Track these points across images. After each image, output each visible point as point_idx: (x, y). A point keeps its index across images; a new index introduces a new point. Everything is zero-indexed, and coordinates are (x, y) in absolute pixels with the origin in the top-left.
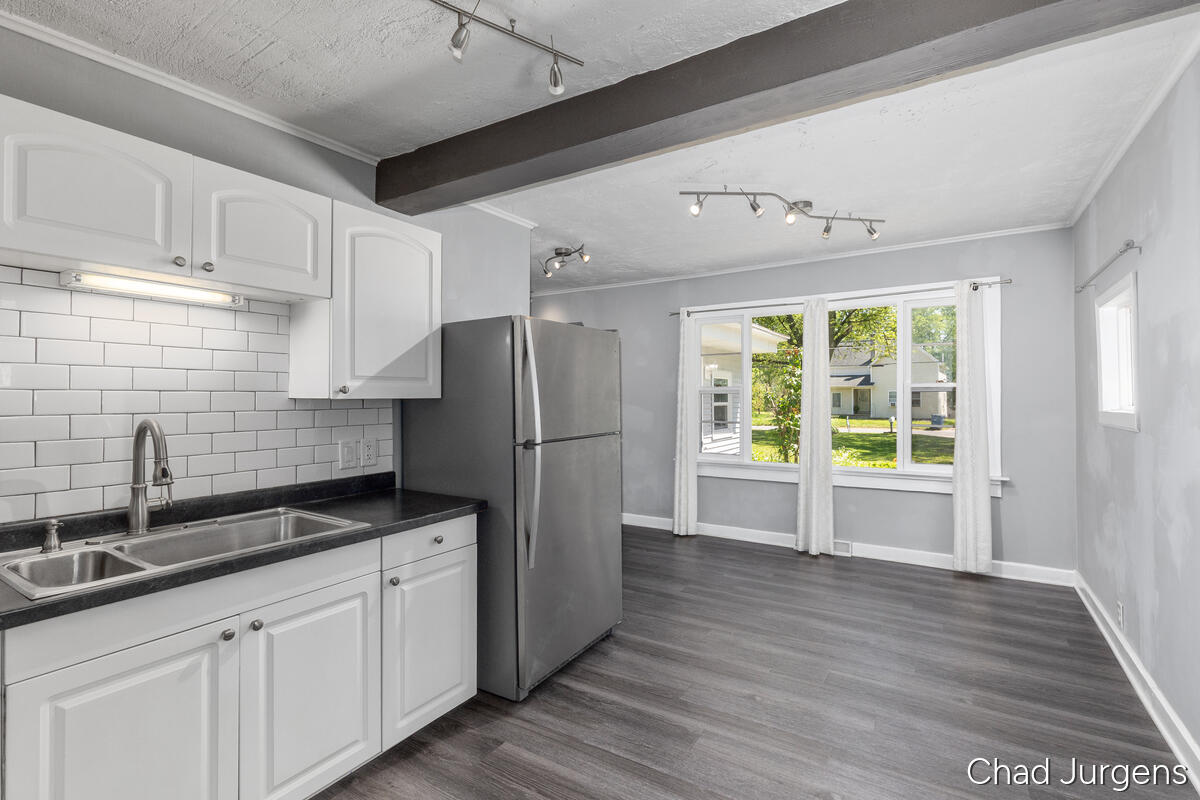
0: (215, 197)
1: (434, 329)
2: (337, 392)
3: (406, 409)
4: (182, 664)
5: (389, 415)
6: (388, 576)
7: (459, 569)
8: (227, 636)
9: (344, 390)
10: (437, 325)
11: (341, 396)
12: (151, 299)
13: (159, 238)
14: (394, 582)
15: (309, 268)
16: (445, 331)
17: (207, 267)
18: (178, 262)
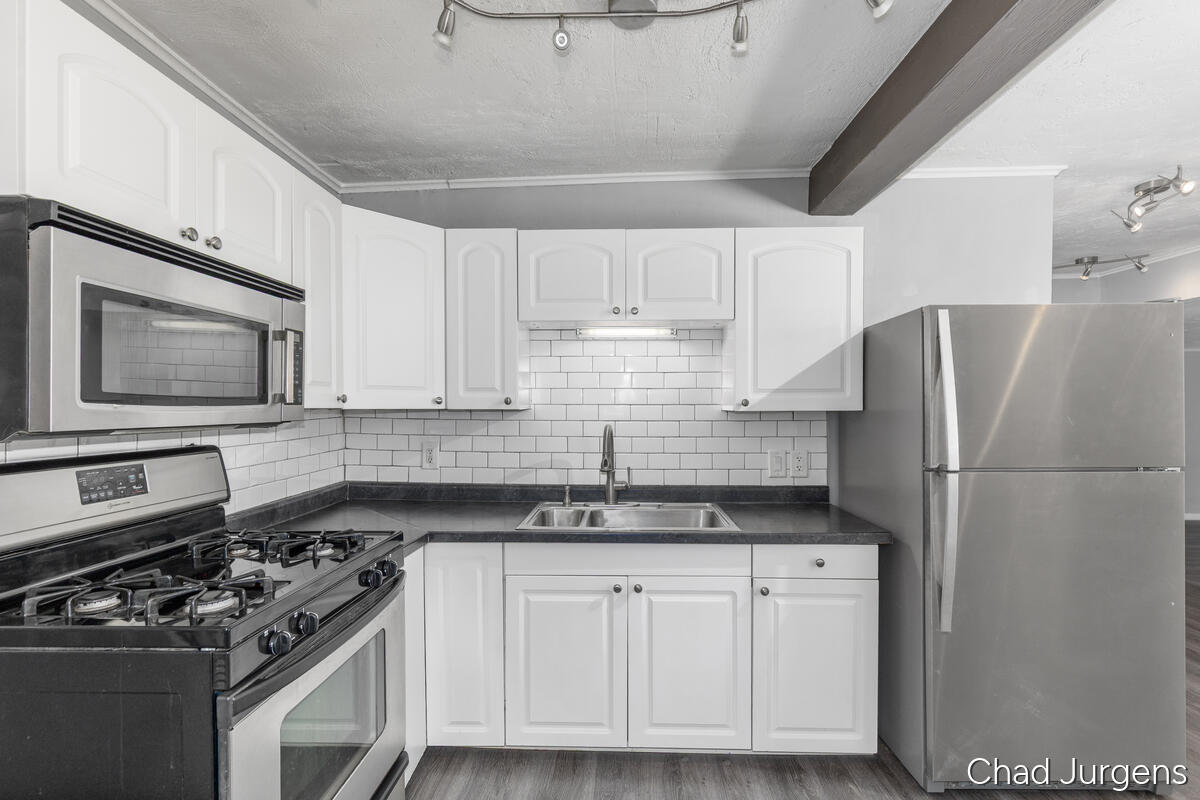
0: (640, 257)
1: (852, 336)
2: (739, 405)
3: (840, 422)
4: (590, 599)
5: (822, 428)
6: (759, 584)
7: (851, 602)
8: (617, 590)
9: (746, 403)
10: (858, 328)
11: (743, 409)
12: (625, 339)
13: (606, 297)
14: (765, 593)
15: (714, 296)
16: (867, 336)
17: (634, 311)
18: (616, 311)
